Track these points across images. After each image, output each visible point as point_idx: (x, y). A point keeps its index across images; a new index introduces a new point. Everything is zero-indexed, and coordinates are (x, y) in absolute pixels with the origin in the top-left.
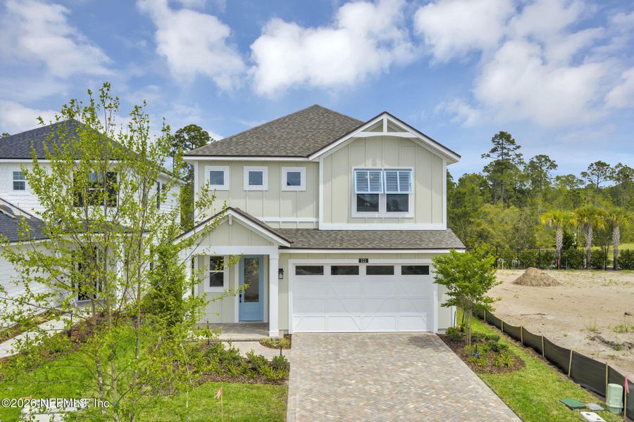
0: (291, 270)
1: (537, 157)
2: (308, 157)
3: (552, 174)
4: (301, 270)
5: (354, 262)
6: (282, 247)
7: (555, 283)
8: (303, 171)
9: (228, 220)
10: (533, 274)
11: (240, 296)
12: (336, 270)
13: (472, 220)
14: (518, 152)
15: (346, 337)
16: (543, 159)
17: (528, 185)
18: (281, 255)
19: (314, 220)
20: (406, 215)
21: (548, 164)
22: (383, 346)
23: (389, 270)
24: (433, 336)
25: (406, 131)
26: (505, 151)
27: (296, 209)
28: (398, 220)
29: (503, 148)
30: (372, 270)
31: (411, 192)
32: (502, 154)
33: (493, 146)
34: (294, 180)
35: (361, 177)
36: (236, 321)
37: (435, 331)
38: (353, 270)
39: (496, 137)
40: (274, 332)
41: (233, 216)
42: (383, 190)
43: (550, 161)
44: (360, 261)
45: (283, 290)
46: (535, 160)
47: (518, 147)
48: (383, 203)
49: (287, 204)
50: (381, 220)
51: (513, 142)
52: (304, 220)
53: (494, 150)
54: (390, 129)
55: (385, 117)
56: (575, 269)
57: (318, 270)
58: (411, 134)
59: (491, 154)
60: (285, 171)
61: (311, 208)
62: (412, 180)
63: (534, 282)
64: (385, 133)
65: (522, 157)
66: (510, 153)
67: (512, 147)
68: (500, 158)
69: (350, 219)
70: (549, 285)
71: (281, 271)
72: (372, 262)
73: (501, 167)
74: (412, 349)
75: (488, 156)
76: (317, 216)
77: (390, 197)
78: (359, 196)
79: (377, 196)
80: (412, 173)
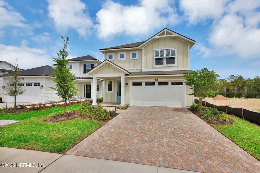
2: (138, 47)
4: (134, 84)
8: (137, 53)
10: (219, 96)
12: (146, 84)
15: (149, 107)
18: (126, 77)
19: (141, 69)
20: (174, 65)
22: (162, 110)
23: (166, 84)
24: (184, 109)
25: (174, 34)
27: (134, 66)
28: (171, 67)
30: (160, 84)
31: (176, 57)
35: (157, 52)
37: (185, 107)
38: (153, 84)
42: (165, 56)
44: (155, 80)
48: (165, 61)
49: (132, 65)
50: (164, 67)
52: (137, 69)
54: (167, 34)
55: (165, 30)
57: (140, 84)
58: (175, 35)
60: (131, 53)
61: (140, 65)
62: (176, 53)
63: (220, 99)
64: (165, 35)
69: (153, 68)
72: (160, 80)
74: (174, 112)
76: (142, 67)
77: (167, 59)
78: (156, 59)
79: (163, 59)
80: (176, 50)
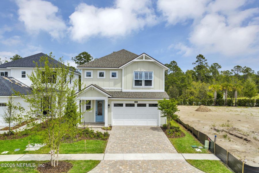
0: (112, 105)
1: (214, 64)
2: (118, 67)
3: (220, 70)
4: (115, 105)
5: (133, 102)
6: (109, 97)
7: (210, 110)
8: (117, 72)
9: (91, 89)
10: (202, 107)
11: (96, 113)
12: (127, 105)
13: (188, 88)
14: (206, 62)
15: (130, 127)
16: (216, 65)
17: (211, 74)
18: (109, 100)
19: (121, 88)
20: (151, 87)
21: (218, 66)
22: (141, 130)
23: (144, 105)
24: (159, 127)
25: (151, 59)
26: (201, 62)
27: (115, 84)
28: (148, 89)
29: (200, 61)
30: (139, 105)
31: (153, 79)
32: (200, 63)
33: (197, 60)
34: (114, 75)
35: (136, 74)
36: (95, 121)
37: (160, 125)
38: (133, 105)
39: (198, 56)
40: (106, 125)
41: (93, 87)
42: (143, 79)
43: (218, 65)
44: (135, 102)
45: (109, 111)
46: (213, 65)
47: (206, 60)
48: (143, 83)
49: (112, 83)
50: (143, 88)
51: (204, 58)
52: (117, 88)
53: (197, 61)
54: (146, 58)
55: (144, 55)
56: (221, 106)
57: (121, 105)
59: (196, 63)
60: (111, 72)
61: (120, 84)
62: (153, 75)
63: (202, 110)
64: (144, 60)
65: (207, 64)
66: (203, 62)
67: (204, 60)
68: (199, 64)
69: (133, 88)
70: (208, 111)
71: (109, 105)
72: (139, 102)
73: (200, 68)
74: (151, 131)
75: (195, 63)
76: (122, 87)
77: (146, 81)
78: (136, 81)
79: (141, 81)
80: (153, 73)
